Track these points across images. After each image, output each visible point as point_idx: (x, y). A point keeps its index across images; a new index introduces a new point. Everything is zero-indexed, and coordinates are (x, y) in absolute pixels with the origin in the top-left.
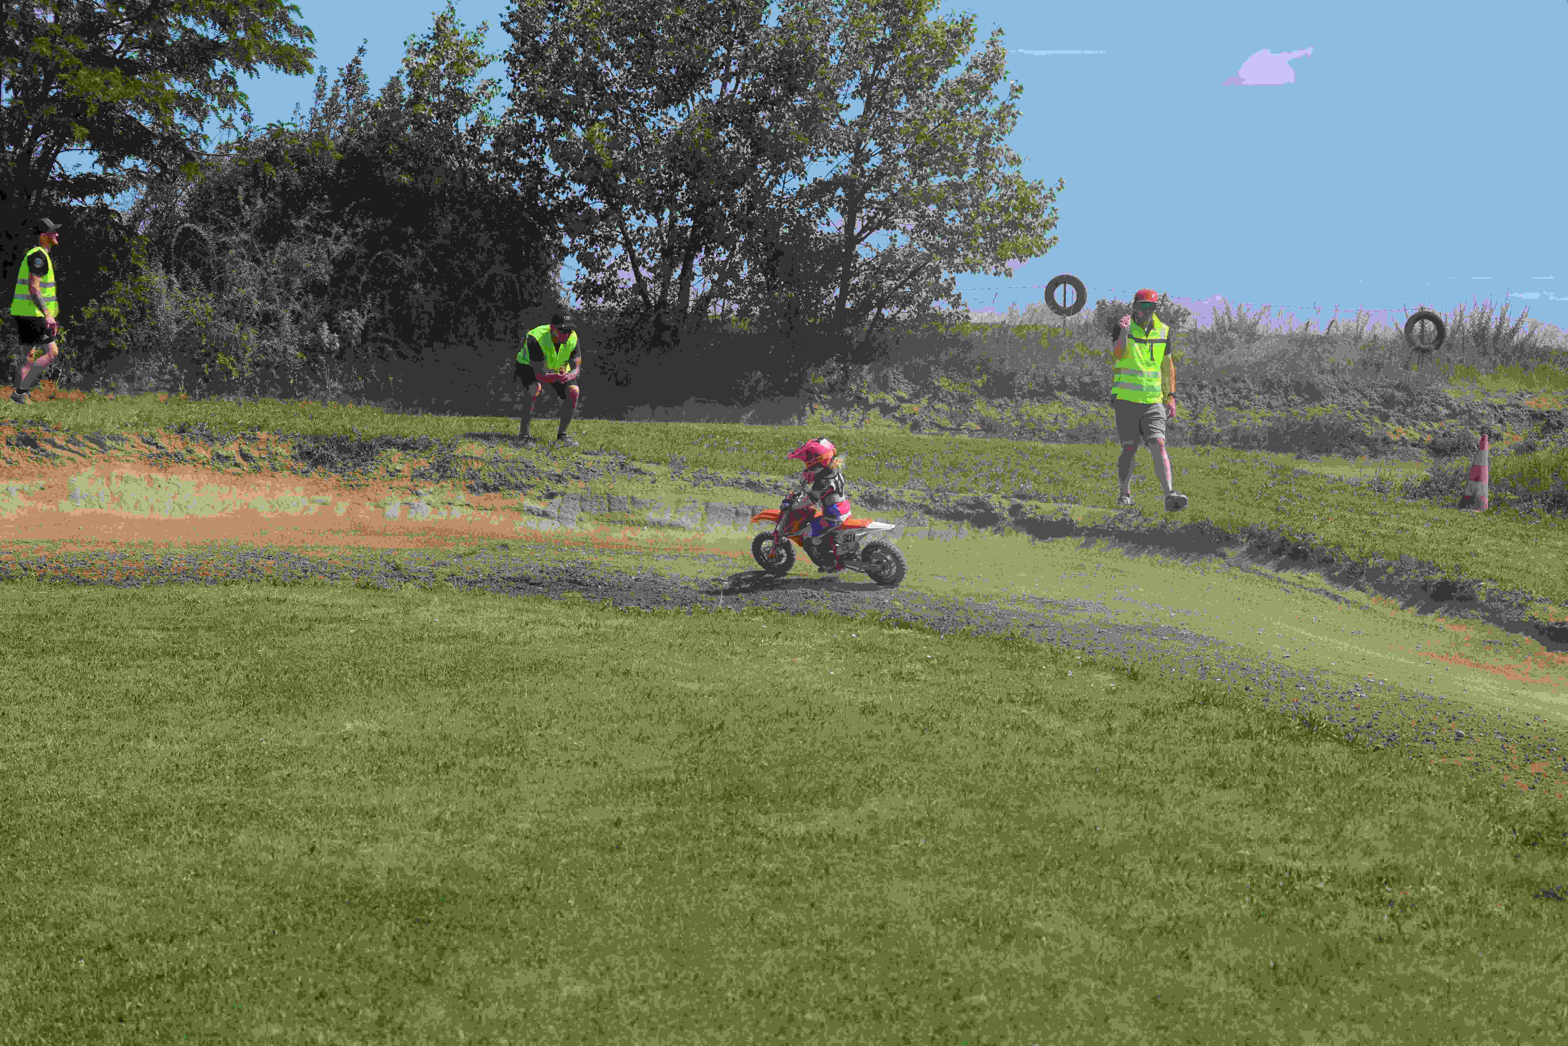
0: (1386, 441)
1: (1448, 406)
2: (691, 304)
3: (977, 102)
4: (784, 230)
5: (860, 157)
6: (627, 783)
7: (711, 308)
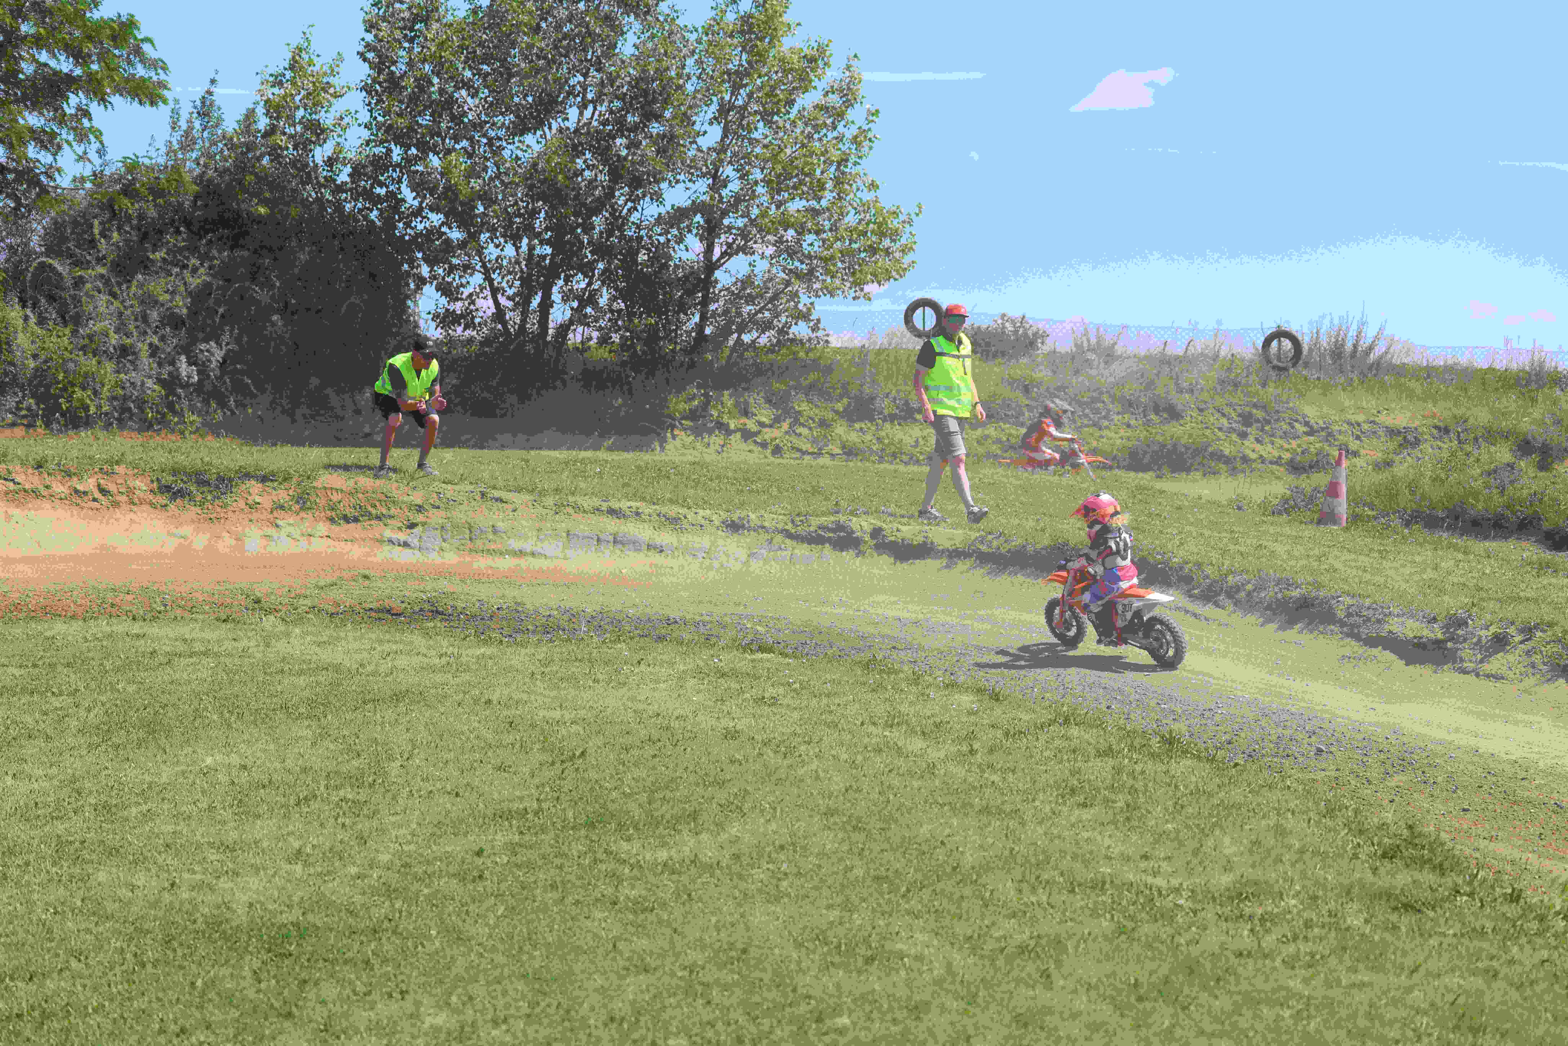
0: (1245, 459)
1: (1307, 424)
2: (551, 332)
3: (835, 128)
4: (642, 257)
5: (718, 183)
6: (489, 812)
7: (571, 336)
